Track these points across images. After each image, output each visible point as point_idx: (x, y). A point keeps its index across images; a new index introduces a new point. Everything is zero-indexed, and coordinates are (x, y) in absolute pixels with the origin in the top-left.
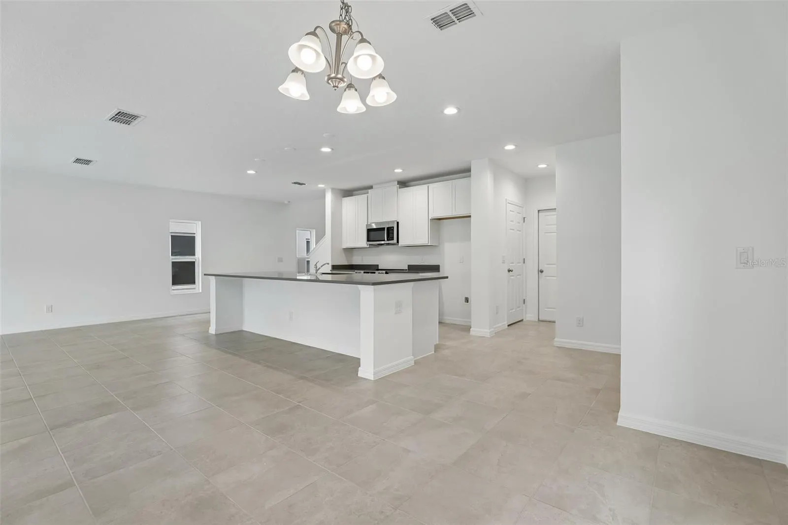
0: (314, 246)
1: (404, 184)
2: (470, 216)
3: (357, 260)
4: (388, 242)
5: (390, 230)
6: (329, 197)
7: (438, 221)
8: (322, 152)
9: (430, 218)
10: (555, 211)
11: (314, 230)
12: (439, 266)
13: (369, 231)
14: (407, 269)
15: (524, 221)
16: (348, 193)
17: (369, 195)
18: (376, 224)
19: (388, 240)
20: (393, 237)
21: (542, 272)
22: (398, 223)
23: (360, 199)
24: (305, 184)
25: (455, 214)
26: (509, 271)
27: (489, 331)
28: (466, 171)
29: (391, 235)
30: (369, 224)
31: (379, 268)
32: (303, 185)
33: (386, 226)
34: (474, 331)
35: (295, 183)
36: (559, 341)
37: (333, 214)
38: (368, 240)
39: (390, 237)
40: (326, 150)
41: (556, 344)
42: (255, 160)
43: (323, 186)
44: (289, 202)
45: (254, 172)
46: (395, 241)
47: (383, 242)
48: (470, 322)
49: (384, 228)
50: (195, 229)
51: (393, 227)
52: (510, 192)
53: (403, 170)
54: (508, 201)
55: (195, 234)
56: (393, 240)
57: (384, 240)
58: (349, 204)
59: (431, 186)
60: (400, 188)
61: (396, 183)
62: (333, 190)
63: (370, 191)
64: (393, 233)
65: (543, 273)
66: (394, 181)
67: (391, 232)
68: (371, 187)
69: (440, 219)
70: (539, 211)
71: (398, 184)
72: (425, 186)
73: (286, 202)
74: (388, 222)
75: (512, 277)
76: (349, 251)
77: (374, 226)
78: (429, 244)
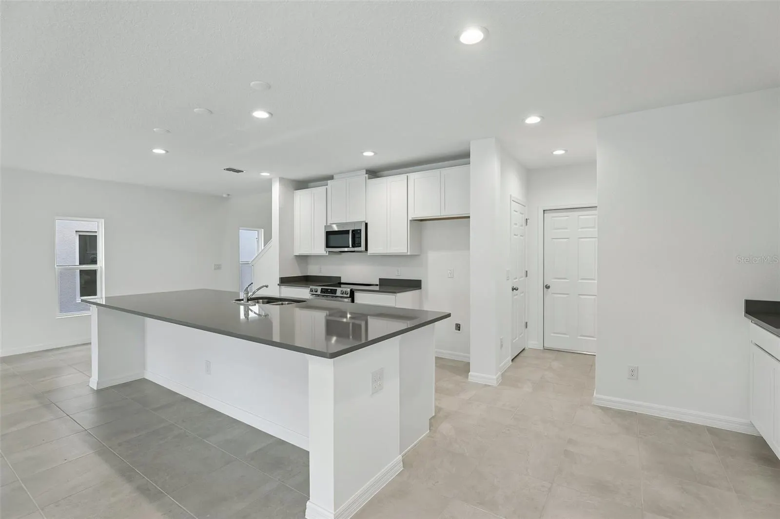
0: (263, 248)
1: (374, 173)
2: (469, 217)
3: (314, 270)
4: (353, 249)
5: (356, 233)
6: (276, 189)
7: (419, 223)
8: (253, 118)
9: (410, 218)
10: (596, 210)
11: (263, 230)
12: (420, 281)
13: (329, 234)
14: (378, 283)
15: (527, 224)
16: (302, 184)
17: (329, 187)
18: (338, 225)
19: (353, 246)
20: (360, 244)
21: (548, 287)
22: (366, 224)
23: (318, 191)
24: (243, 171)
25: (444, 214)
26: (513, 289)
27: (495, 377)
28: (463, 157)
29: (357, 240)
30: (328, 224)
31: (342, 281)
32: (241, 173)
33: (351, 228)
34: (474, 376)
35: (228, 169)
36: (600, 397)
37: (281, 210)
38: (328, 246)
39: (356, 243)
40: (261, 114)
41: (595, 402)
42: (155, 130)
43: (268, 174)
44: (229, 195)
45: (164, 152)
46: (363, 248)
47: (346, 249)
48: (469, 358)
49: (349, 231)
50: (97, 227)
51: (360, 230)
52: (514, 187)
53: (376, 153)
54: (513, 199)
55: (96, 232)
56: (360, 246)
57: (349, 247)
58: (302, 198)
59: (412, 176)
60: (369, 178)
61: (364, 172)
62: (281, 180)
63: (329, 182)
64: (360, 237)
65: (549, 290)
66: (360, 169)
67: (357, 236)
68: (331, 178)
69: (422, 220)
70: (544, 211)
71: (366, 174)
72: (404, 176)
73: (225, 196)
74: (355, 223)
75: (516, 297)
76: (303, 259)
77: (335, 228)
78: (409, 254)
